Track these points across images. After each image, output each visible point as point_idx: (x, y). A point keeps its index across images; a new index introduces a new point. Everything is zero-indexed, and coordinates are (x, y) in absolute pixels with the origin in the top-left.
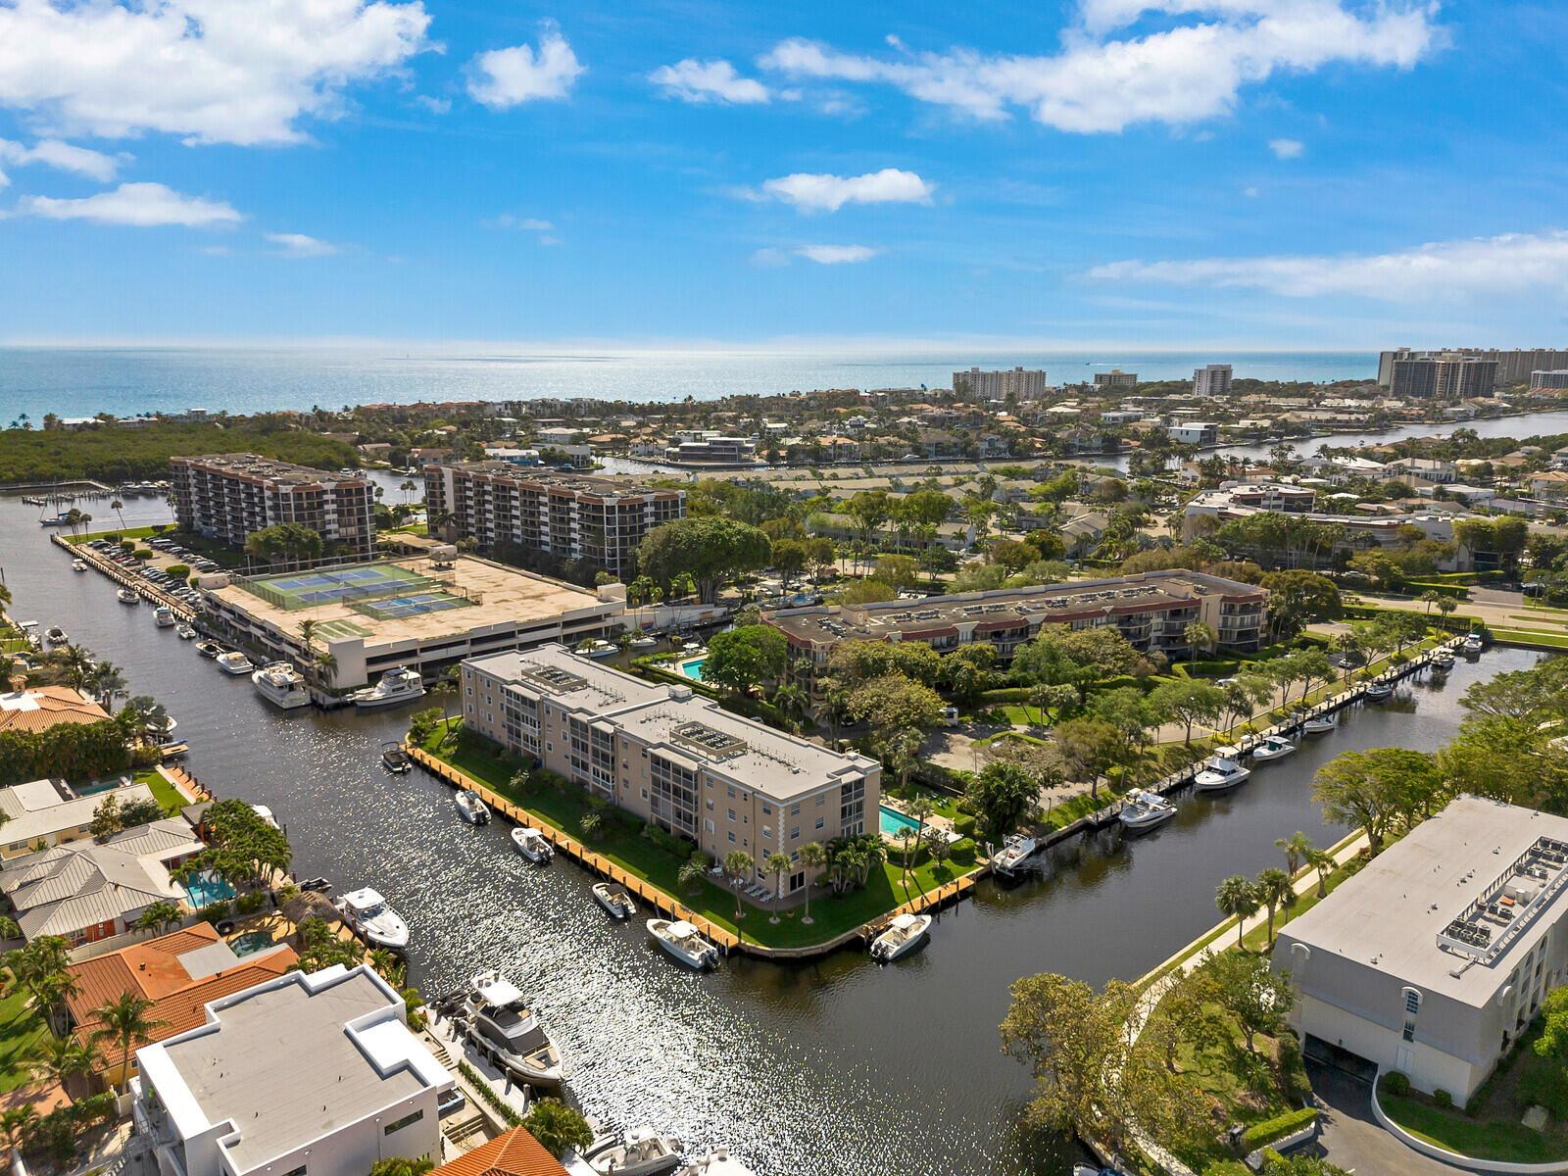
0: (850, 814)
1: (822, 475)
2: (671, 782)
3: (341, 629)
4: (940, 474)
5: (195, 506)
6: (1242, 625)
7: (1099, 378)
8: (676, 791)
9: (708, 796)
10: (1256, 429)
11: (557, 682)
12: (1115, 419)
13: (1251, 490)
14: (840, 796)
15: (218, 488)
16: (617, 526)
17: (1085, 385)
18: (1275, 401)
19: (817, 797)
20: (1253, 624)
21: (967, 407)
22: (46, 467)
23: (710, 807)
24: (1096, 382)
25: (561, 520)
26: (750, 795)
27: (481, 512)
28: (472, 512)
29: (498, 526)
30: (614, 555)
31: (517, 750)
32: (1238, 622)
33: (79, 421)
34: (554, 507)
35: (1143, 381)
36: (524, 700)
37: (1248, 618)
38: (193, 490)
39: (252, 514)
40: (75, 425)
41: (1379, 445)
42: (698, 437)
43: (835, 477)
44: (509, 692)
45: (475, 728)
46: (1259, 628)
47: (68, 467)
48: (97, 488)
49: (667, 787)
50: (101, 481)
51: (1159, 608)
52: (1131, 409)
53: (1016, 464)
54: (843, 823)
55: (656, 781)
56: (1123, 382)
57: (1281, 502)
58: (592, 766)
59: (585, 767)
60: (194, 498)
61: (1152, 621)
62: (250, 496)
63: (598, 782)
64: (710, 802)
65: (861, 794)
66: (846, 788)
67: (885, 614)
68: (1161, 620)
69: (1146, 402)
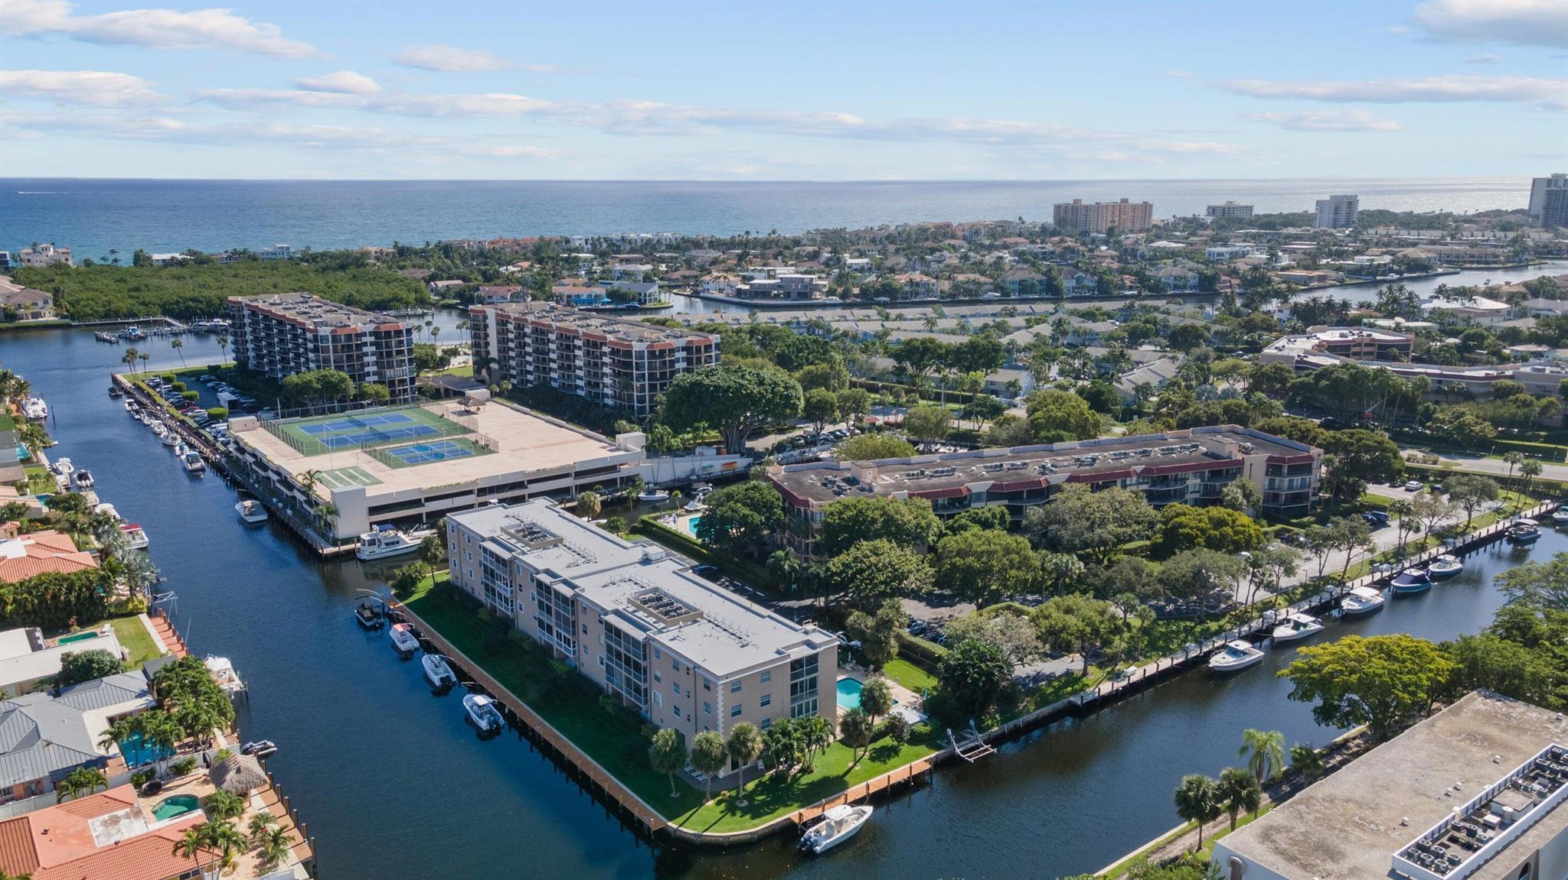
0: (802, 691)
1: (888, 314)
2: (622, 650)
3: (352, 477)
4: (1012, 315)
5: (250, 346)
6: (1290, 487)
7: (1212, 210)
8: (628, 661)
9: (657, 667)
10: (1372, 267)
11: (532, 540)
12: (1219, 254)
13: (1342, 335)
14: (789, 672)
15: (268, 328)
16: (646, 372)
17: (1195, 219)
18: (1404, 235)
19: (762, 673)
20: (1302, 486)
21: (1062, 241)
22: (123, 305)
23: (657, 679)
24: (1208, 214)
25: (593, 364)
26: (693, 670)
27: (522, 355)
28: (512, 354)
29: (537, 368)
30: (644, 402)
31: (494, 609)
32: (1286, 484)
33: (167, 256)
34: (588, 351)
35: (1261, 213)
36: (498, 559)
37: (1297, 480)
38: (248, 329)
39: (298, 356)
40: (164, 260)
41: (1508, 283)
42: (772, 273)
43: (900, 317)
44: (485, 550)
45: (459, 584)
46: (1311, 491)
47: (144, 304)
48: (170, 325)
49: (619, 655)
50: (176, 318)
51: (1197, 469)
52: (1239, 246)
53: (1097, 304)
54: (793, 701)
55: (609, 649)
56: (1238, 214)
57: (1370, 350)
58: (555, 629)
59: (550, 629)
60: (249, 337)
61: (1188, 482)
62: (295, 337)
63: (561, 645)
64: (658, 674)
65: (815, 670)
66: (796, 664)
67: (900, 470)
68: (1198, 481)
69: (1258, 236)
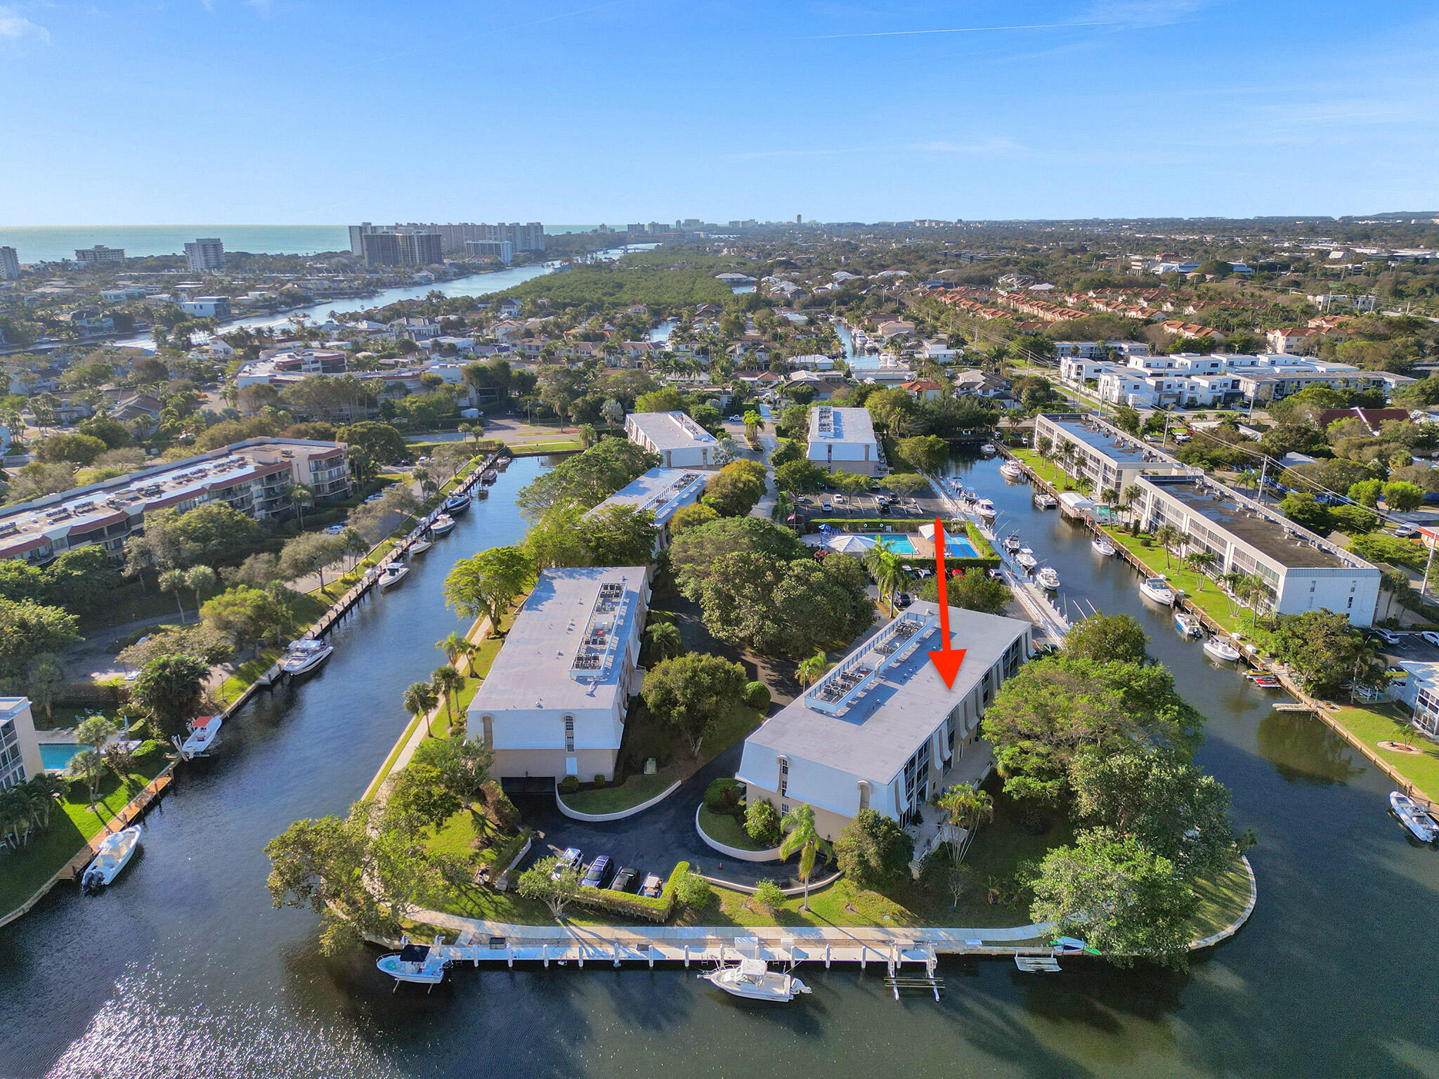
6: (331, 478)
10: (266, 300)
13: (289, 357)
17: (67, 263)
20: (339, 475)
24: (79, 258)
32: (327, 476)
46: (346, 478)
51: (254, 476)
52: (130, 286)
56: (111, 257)
57: (319, 365)
61: (252, 489)
65: (12, 737)
69: (144, 277)
